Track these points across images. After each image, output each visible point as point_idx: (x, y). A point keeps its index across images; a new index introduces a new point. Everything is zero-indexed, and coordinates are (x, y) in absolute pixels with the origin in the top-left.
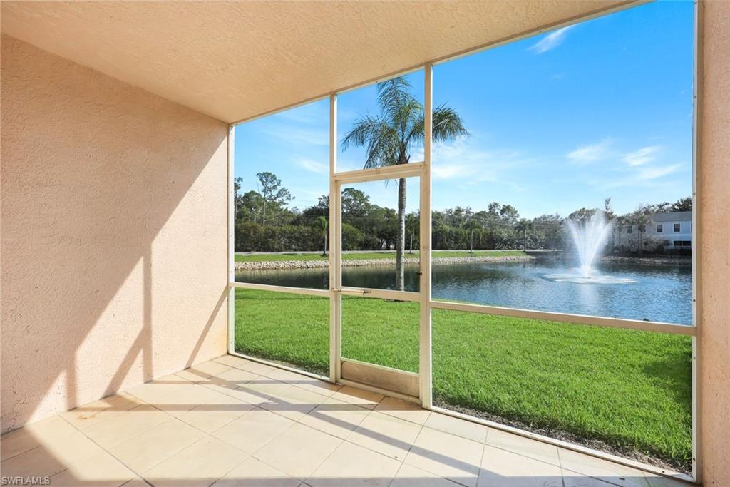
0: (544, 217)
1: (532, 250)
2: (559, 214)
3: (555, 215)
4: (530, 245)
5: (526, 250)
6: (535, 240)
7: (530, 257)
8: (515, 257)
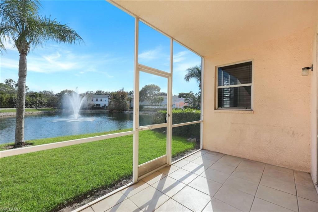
0: (45, 92)
1: (40, 108)
2: (52, 91)
3: (51, 91)
4: (39, 105)
5: (37, 108)
6: (41, 103)
7: (41, 112)
8: (31, 112)
